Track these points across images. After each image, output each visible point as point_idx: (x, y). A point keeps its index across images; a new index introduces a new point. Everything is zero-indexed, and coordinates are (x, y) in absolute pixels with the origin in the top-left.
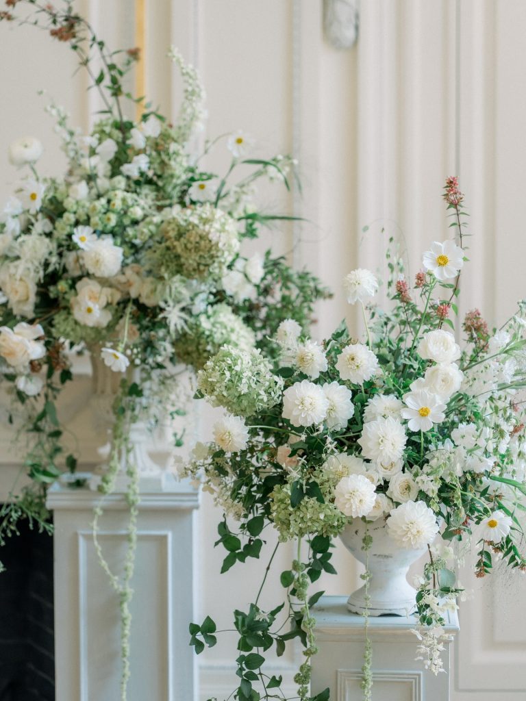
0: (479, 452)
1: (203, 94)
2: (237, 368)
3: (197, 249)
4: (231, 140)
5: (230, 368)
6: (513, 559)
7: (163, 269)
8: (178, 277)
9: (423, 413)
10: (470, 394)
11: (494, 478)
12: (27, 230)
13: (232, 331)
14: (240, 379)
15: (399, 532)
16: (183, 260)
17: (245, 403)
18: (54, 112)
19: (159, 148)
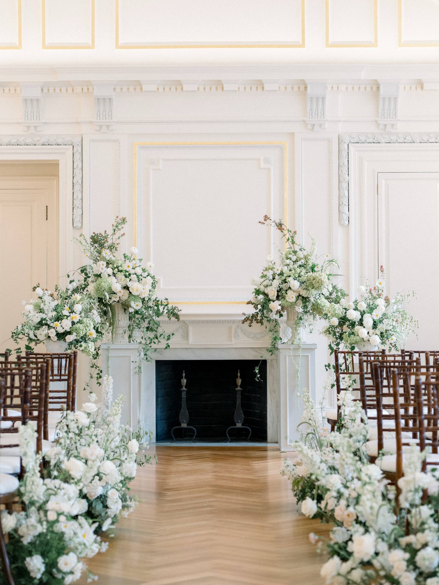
0: (389, 325)
1: (316, 244)
2: (335, 307)
3: (318, 282)
4: (325, 256)
5: (334, 308)
6: (396, 349)
7: (309, 287)
8: (313, 289)
9: (377, 316)
10: (386, 313)
11: (392, 331)
12: (274, 279)
13: (326, 303)
14: (336, 310)
15: (372, 341)
16: (314, 285)
17: (337, 315)
18: (278, 248)
19: (306, 258)
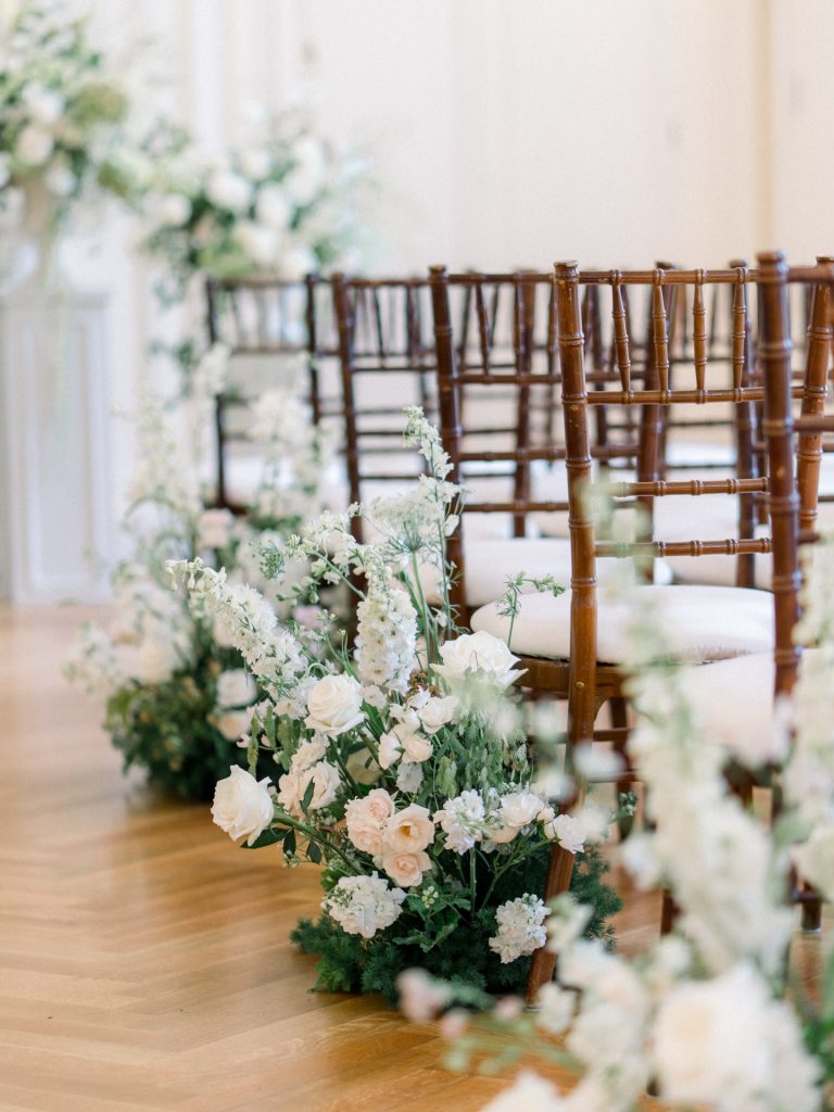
9: (303, 190)
19: (76, 27)
